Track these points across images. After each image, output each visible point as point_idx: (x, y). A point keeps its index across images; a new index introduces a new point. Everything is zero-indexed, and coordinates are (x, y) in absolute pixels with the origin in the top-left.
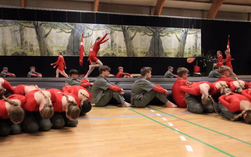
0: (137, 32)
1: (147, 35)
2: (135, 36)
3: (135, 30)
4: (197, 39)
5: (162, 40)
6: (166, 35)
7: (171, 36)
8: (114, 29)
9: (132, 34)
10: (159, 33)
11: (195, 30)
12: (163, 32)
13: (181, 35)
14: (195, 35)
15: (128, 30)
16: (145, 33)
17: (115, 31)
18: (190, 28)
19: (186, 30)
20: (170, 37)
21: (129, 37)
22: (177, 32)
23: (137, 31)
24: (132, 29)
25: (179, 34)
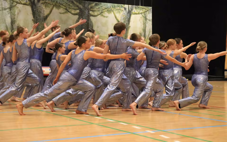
0: (55, 8)
1: (70, 14)
2: (51, 14)
3: (50, 4)
4: (146, 23)
5: (93, 22)
6: (100, 14)
7: (107, 17)
8: (15, 2)
9: (46, 11)
10: (89, 11)
11: (143, 8)
12: (95, 9)
13: (122, 15)
14: (144, 15)
15: (40, 4)
16: (67, 10)
17: (19, 5)
18: (136, 5)
19: (130, 8)
20: (105, 18)
21: (42, 15)
22: (116, 11)
23: (54, 6)
24: (46, 3)
25: (120, 13)
